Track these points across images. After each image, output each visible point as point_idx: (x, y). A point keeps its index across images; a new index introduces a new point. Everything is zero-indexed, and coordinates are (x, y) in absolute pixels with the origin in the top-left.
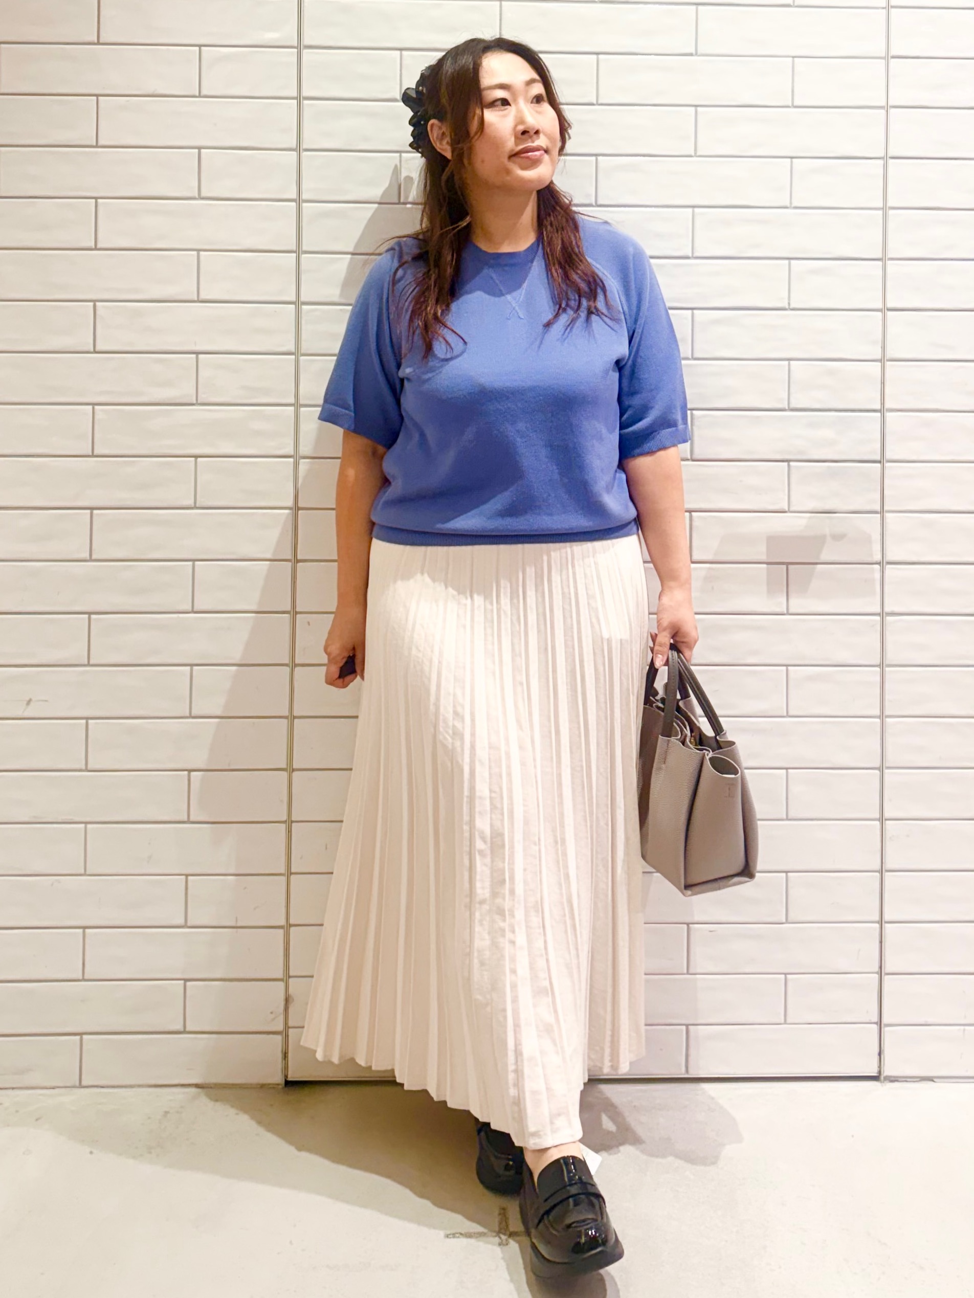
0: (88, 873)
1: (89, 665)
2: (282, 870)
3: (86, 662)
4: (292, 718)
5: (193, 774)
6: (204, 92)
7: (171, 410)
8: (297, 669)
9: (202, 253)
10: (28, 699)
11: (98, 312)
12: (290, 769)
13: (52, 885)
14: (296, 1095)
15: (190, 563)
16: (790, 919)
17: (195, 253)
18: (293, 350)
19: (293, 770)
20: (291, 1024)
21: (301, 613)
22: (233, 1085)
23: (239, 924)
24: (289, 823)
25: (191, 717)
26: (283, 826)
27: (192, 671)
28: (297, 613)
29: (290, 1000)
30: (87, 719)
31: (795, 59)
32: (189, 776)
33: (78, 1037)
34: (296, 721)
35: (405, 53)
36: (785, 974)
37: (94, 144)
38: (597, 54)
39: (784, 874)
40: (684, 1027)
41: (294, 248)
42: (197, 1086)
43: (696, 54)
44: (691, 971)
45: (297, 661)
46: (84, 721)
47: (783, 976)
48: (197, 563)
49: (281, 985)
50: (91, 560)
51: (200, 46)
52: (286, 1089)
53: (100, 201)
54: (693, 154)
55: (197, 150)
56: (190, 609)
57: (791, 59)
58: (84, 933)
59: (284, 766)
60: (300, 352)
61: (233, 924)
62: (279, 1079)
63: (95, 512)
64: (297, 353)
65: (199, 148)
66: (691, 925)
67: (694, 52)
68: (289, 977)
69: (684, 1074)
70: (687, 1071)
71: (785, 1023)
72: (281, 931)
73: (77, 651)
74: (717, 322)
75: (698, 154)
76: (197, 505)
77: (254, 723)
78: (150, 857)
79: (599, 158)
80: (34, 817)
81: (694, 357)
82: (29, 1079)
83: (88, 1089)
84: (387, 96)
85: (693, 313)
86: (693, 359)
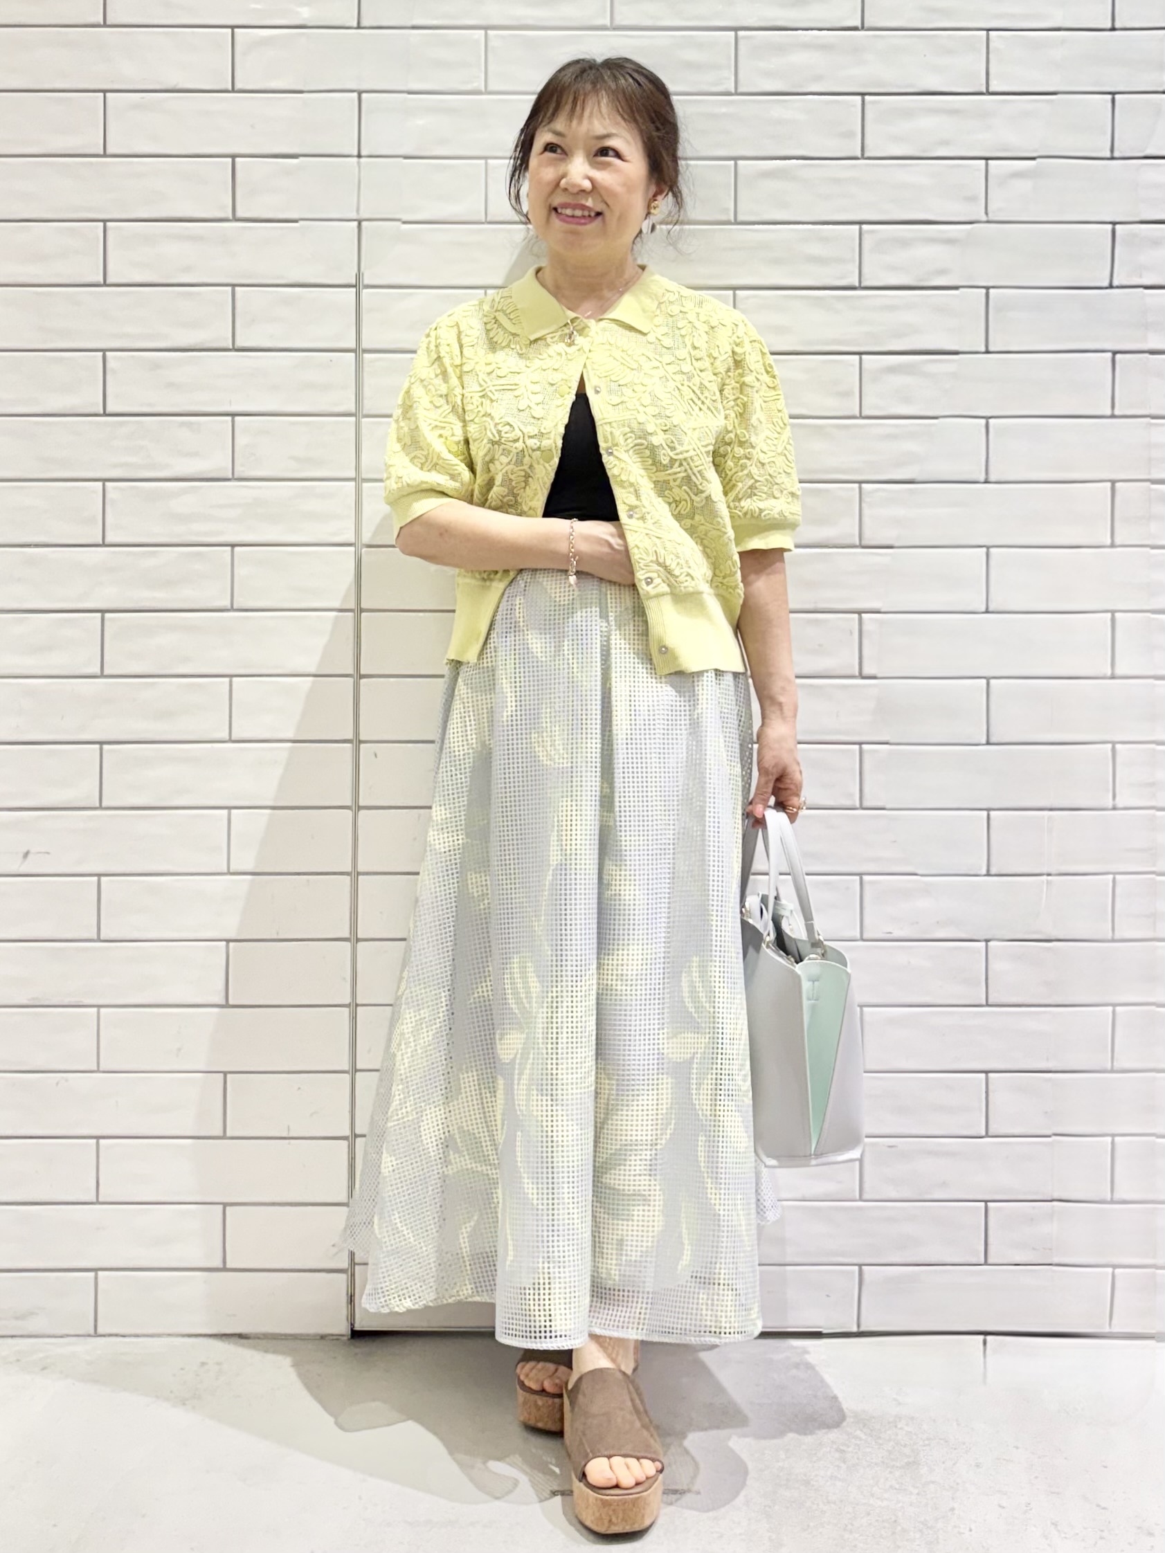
0: (101, 1069)
1: (101, 808)
2: (346, 1067)
3: (98, 805)
4: (355, 874)
5: (231, 944)
6: (238, 86)
7: (200, 487)
8: (362, 812)
9: (237, 289)
10: (25, 851)
11: (109, 366)
12: (354, 939)
13: (57, 1084)
14: (364, 1347)
15: (227, 680)
16: (990, 1134)
17: (229, 289)
18: (353, 410)
19: (358, 940)
20: (356, 1261)
21: (365, 742)
22: (286, 1335)
23: (291, 1135)
24: (354, 1006)
25: (230, 873)
26: (346, 1010)
27: (229, 815)
28: (361, 742)
30: (99, 875)
31: (991, 32)
32: (227, 947)
33: (92, 1274)
34: (360, 877)
35: (490, 32)
36: (986, 1202)
37: (102, 153)
38: (736, 29)
39: (983, 1075)
40: (856, 1268)
41: (353, 282)
42: (241, 1336)
43: (863, 28)
44: (866, 1196)
45: (361, 804)
46: (95, 879)
47: (983, 1204)
48: (235, 679)
50: (102, 676)
51: (233, 27)
52: (353, 1341)
53: (109, 224)
54: (859, 155)
55: (230, 160)
56: (227, 738)
57: (985, 32)
58: (98, 1144)
59: (347, 935)
60: (362, 412)
61: (285, 1135)
62: (343, 1328)
63: (107, 615)
64: (357, 414)
65: (233, 157)
67: (860, 26)
69: (856, 1327)
70: (859, 1323)
71: (986, 1263)
72: (345, 1143)
73: (85, 791)
74: (892, 370)
75: (867, 155)
76: (235, 607)
77: (308, 881)
78: (179, 1050)
79: (740, 162)
80: (33, 999)
81: (863, 414)
82: (32, 1326)
83: (103, 1338)
84: (469, 87)
85: (861, 359)
86: (861, 417)
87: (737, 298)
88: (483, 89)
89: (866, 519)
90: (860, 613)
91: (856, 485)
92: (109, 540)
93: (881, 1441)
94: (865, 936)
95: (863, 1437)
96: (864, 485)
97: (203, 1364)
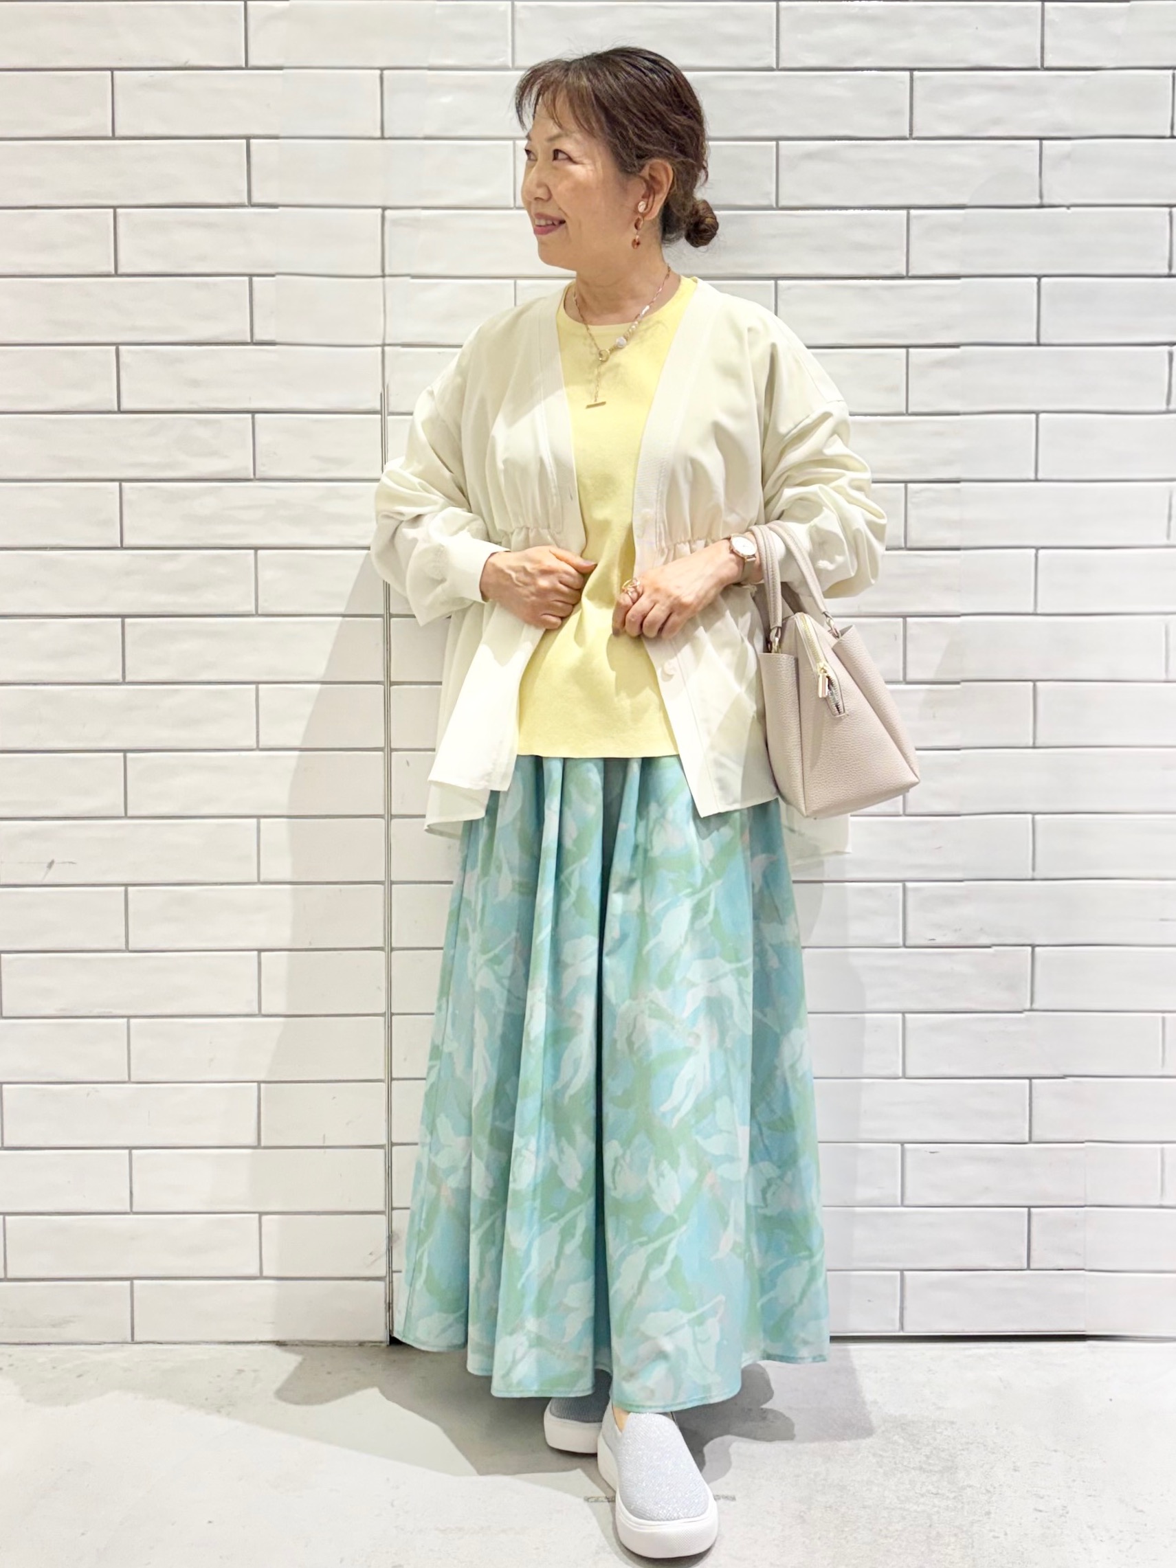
0: (132, 1080)
1: (126, 817)
2: (382, 1075)
3: (123, 815)
4: (389, 883)
5: (263, 954)
6: (252, 63)
7: (220, 488)
8: (394, 821)
9: (255, 279)
10: (50, 861)
11: (122, 360)
12: (389, 949)
13: (88, 1094)
14: (402, 1354)
15: (253, 687)
16: (1034, 1139)
17: (246, 279)
18: (378, 408)
19: (392, 949)
20: (394, 1267)
21: (396, 750)
22: (322, 1342)
23: (326, 1144)
24: (389, 1015)
25: (260, 882)
26: (382, 1019)
27: (259, 824)
28: (392, 750)
29: (394, 1238)
30: (126, 885)
31: (1046, 4)
32: (259, 957)
33: (127, 1283)
34: (394, 886)
35: (517, 4)
36: (1029, 1207)
37: (110, 135)
39: (1027, 1081)
40: (898, 1273)
42: (279, 1343)
44: (906, 1203)
45: (394, 812)
46: (123, 888)
47: (1026, 1209)
48: (261, 686)
49: (383, 1218)
50: (124, 683)
52: (391, 1349)
53: (119, 210)
54: (908, 136)
55: (244, 141)
56: (255, 746)
57: (1040, 4)
58: (130, 1154)
59: (381, 944)
60: (388, 410)
61: (321, 1144)
62: (381, 1335)
63: (128, 620)
64: (381, 411)
65: (248, 138)
66: (906, 1145)
68: (393, 1209)
69: (899, 1332)
70: (902, 1328)
71: (1029, 1268)
72: (381, 1152)
73: (110, 800)
74: (941, 363)
75: (915, 135)
76: (260, 612)
77: (341, 890)
78: (212, 1060)
79: (781, 143)
80: (62, 1010)
81: (910, 411)
82: (70, 1333)
83: (141, 1345)
84: (495, 63)
85: (908, 353)
86: (907, 414)
87: (779, 288)
88: (510, 65)
89: (911, 521)
90: (904, 616)
91: (903, 485)
92: (127, 542)
93: (919, 1446)
94: (909, 943)
95: (901, 1441)
96: (910, 485)
97: (240, 1371)
